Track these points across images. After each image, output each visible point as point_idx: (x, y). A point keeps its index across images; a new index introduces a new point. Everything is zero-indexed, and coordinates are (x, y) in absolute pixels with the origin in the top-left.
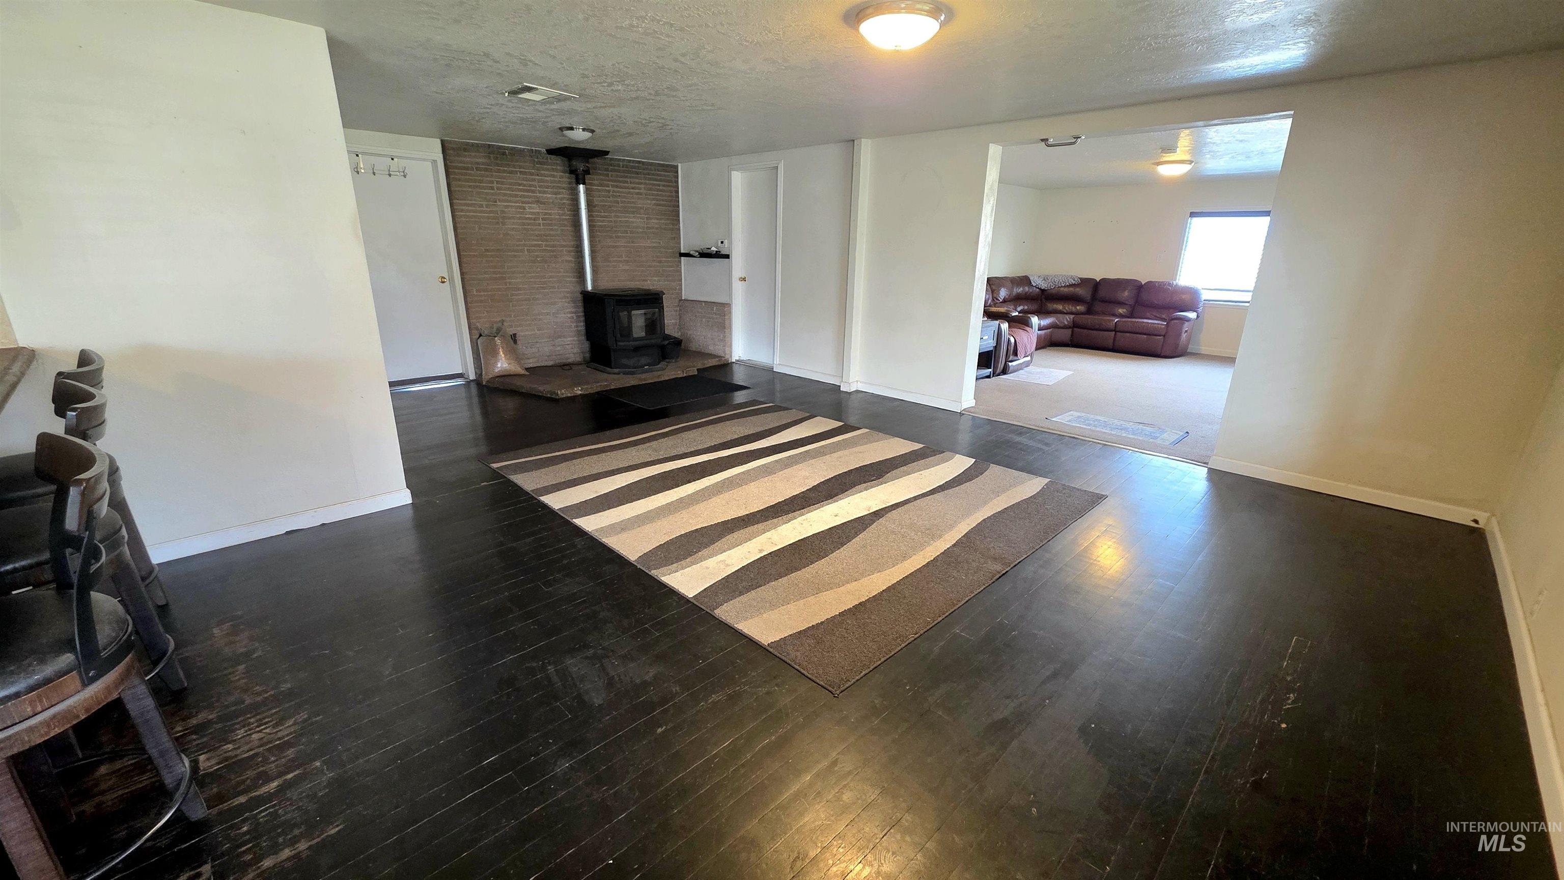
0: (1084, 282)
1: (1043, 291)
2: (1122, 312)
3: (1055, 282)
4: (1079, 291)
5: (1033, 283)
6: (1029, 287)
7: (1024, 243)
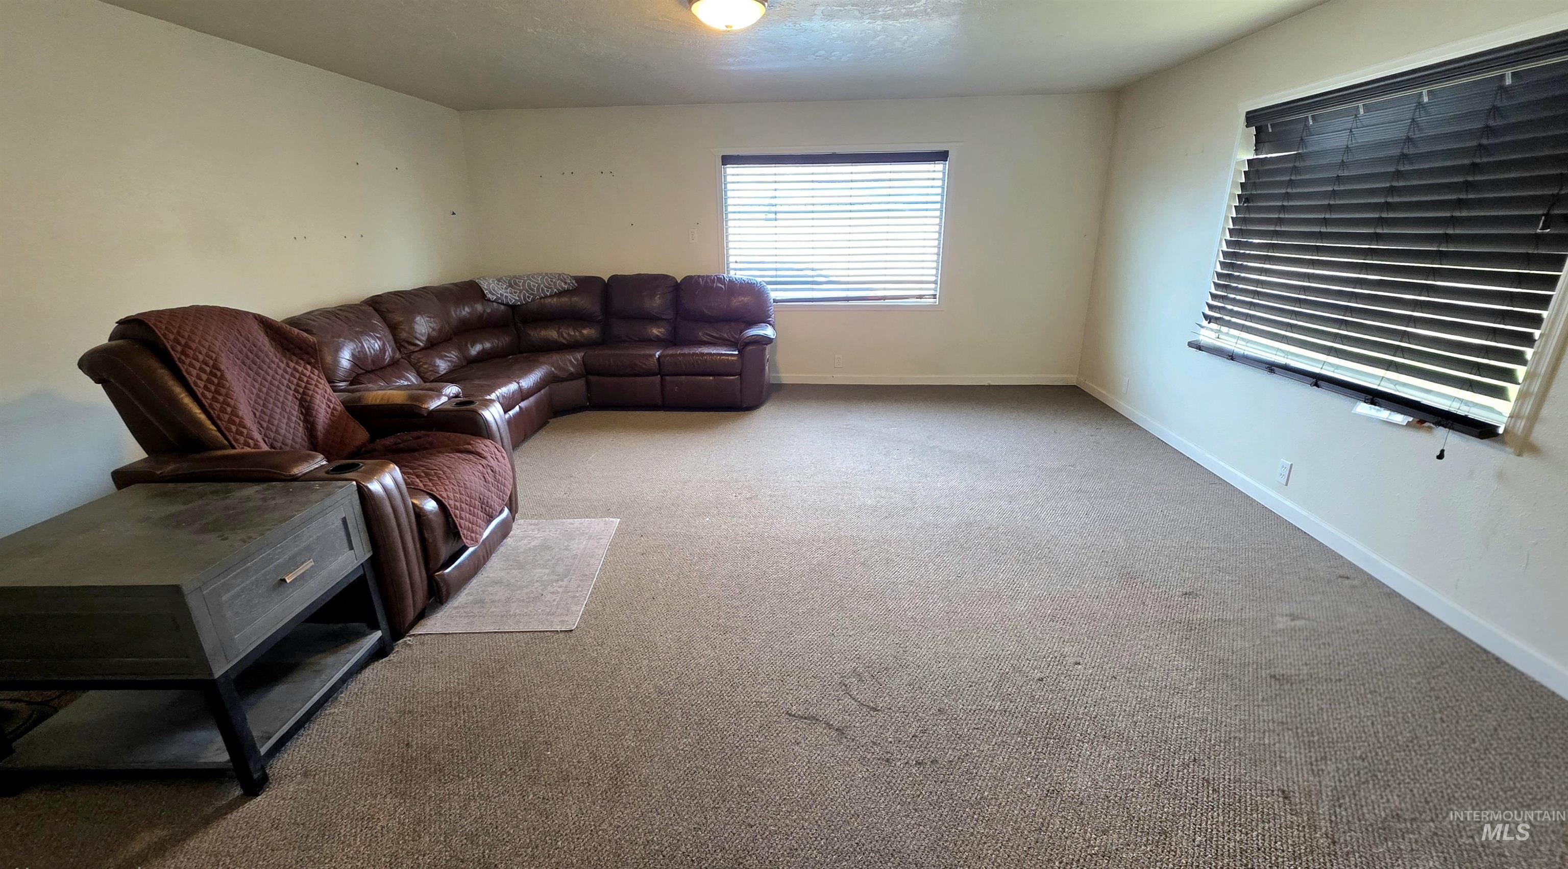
0: (585, 284)
1: (513, 308)
2: (657, 333)
3: (532, 290)
4: (581, 302)
5: (489, 296)
6: (483, 304)
7: (454, 214)
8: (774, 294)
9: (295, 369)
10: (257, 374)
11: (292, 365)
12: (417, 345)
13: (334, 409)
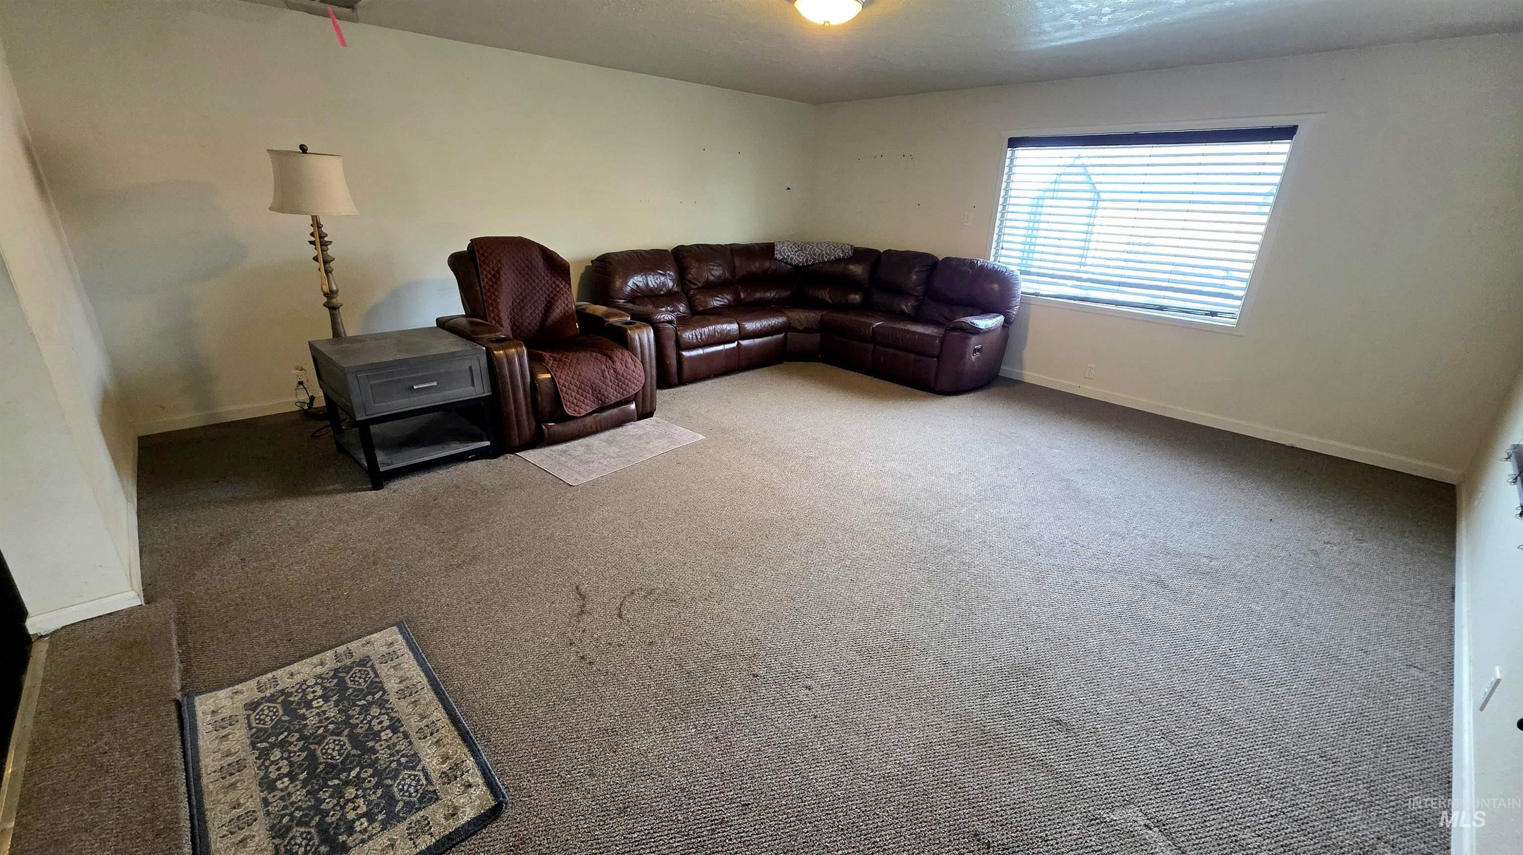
0: (861, 255)
1: (797, 268)
2: (905, 308)
3: (815, 255)
4: (854, 270)
5: (778, 256)
6: (769, 262)
7: (788, 189)
8: (1025, 286)
9: (554, 283)
10: (527, 281)
11: (553, 279)
12: (697, 285)
13: (567, 311)
